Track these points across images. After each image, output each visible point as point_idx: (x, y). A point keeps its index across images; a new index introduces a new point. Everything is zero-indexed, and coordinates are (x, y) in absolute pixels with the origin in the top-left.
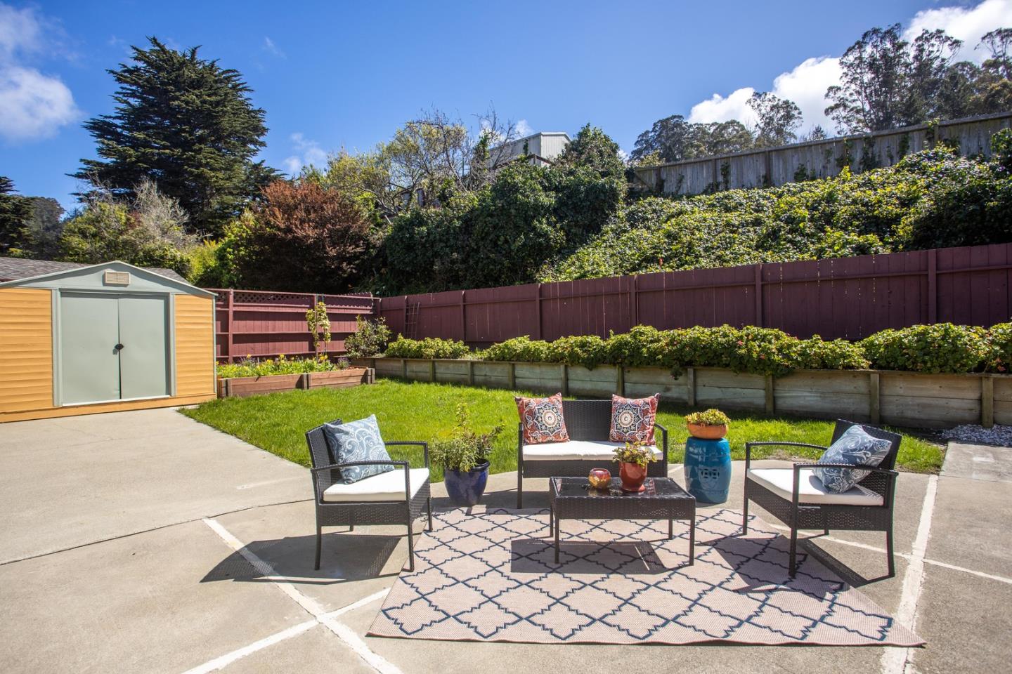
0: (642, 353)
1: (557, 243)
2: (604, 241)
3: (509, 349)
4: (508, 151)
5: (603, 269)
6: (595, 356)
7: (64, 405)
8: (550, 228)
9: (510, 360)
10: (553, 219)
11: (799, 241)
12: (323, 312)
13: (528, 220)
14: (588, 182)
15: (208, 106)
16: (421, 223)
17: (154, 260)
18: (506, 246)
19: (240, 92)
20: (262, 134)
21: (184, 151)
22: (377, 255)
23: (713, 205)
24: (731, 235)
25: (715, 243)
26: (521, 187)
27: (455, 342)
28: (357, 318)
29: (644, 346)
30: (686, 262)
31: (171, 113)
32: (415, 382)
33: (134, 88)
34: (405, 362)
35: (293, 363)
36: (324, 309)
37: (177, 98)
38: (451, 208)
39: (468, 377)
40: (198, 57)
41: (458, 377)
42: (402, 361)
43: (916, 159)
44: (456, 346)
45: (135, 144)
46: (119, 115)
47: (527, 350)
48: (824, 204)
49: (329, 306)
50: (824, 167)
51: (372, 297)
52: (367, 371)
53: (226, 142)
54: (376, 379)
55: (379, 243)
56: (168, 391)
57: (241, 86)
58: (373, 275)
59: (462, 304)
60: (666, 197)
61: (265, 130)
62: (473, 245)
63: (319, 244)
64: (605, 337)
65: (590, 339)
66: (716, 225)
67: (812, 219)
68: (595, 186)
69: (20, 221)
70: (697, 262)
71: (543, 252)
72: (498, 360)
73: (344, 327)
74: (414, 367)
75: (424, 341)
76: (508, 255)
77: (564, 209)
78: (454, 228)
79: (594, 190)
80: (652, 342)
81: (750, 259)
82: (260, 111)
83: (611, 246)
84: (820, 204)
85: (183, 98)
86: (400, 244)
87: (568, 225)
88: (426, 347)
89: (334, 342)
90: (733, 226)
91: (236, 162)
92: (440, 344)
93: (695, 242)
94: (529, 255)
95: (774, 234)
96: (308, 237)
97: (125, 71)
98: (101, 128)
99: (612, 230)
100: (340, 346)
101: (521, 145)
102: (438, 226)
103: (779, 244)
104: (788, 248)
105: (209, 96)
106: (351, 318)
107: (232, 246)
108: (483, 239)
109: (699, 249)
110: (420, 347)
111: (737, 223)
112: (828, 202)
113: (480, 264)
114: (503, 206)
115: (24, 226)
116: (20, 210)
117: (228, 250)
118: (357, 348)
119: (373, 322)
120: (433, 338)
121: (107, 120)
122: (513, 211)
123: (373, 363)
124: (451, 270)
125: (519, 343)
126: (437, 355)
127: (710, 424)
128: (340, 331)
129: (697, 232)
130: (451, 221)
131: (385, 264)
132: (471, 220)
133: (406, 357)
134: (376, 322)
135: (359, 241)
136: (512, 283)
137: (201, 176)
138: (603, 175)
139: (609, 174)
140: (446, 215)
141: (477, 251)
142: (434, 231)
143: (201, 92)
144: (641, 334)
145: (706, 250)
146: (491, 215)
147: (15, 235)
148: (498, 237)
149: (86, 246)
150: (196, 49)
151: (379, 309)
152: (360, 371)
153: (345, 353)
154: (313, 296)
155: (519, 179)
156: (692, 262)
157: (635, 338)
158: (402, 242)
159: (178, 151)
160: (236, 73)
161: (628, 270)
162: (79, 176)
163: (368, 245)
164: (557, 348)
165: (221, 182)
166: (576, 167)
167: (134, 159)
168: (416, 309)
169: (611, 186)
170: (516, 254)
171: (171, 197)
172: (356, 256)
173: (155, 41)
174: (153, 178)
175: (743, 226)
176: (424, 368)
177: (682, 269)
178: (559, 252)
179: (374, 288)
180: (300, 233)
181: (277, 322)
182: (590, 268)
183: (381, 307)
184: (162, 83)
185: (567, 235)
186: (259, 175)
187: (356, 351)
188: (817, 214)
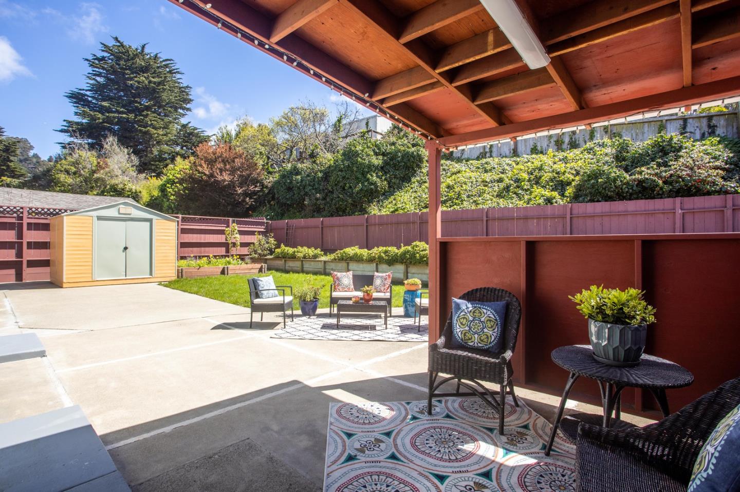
0: (416, 257)
1: (382, 188)
2: (412, 188)
3: (346, 254)
4: (355, 126)
5: (408, 206)
6: (392, 258)
7: (98, 279)
8: (378, 180)
9: (346, 260)
10: (380, 174)
11: (520, 193)
12: (235, 230)
13: (364, 174)
14: (403, 151)
15: (153, 85)
16: (298, 173)
17: (118, 192)
18: (350, 190)
19: (174, 75)
20: (189, 103)
21: (136, 116)
22: (269, 193)
23: (479, 168)
24: (484, 188)
25: (474, 193)
26: (361, 153)
27: (315, 249)
28: (256, 233)
29: (417, 253)
30: (456, 204)
31: (127, 88)
32: (291, 273)
33: (101, 71)
34: (285, 261)
35: (219, 260)
36: (236, 228)
37: (131, 79)
38: (317, 164)
39: (322, 270)
40: (146, 51)
41: (316, 270)
42: (283, 261)
43: (593, 146)
44: (316, 252)
45: (102, 110)
46: (90, 88)
47: (356, 254)
48: (537, 171)
49: (239, 226)
50: (547, 145)
51: (265, 221)
52: (262, 266)
53: (164, 109)
54: (267, 271)
55: (270, 185)
56: (151, 274)
57: (175, 71)
58: (266, 205)
59: (320, 226)
60: (452, 160)
61: (191, 100)
62: (330, 188)
63: (232, 185)
64: (399, 248)
65: (390, 249)
66: (477, 181)
67: (529, 180)
68: (408, 152)
69: (8, 157)
70: (462, 204)
71: (373, 194)
72: (339, 260)
73: (248, 239)
74: (291, 264)
75: (297, 248)
76: (351, 196)
77: (388, 167)
78: (318, 178)
79: (407, 155)
80: (422, 251)
81: (492, 203)
82: (187, 87)
83: (416, 192)
84: (535, 171)
85: (136, 79)
86: (283, 186)
87: (390, 177)
88: (298, 252)
89: (242, 248)
90: (486, 182)
91: (170, 123)
92: (306, 250)
93: (462, 192)
94: (364, 196)
95: (507, 188)
96: (224, 180)
97: (95, 59)
98: (77, 98)
99: (417, 181)
100: (245, 251)
101: (364, 122)
102: (308, 176)
103: (509, 194)
104: (513, 197)
105: (153, 78)
106: (252, 233)
107: (170, 183)
108: (336, 185)
109: (464, 197)
110: (294, 252)
111: (488, 180)
112: (539, 170)
113: (334, 201)
114: (349, 165)
115: (11, 161)
116: (9, 150)
117: (168, 185)
118: (255, 252)
119: (266, 236)
120: (302, 246)
121: (82, 92)
122: (355, 169)
123: (266, 261)
124: (316, 204)
125: (351, 251)
126: (304, 257)
127: (413, 284)
128: (245, 242)
129: (464, 186)
130: (316, 174)
131: (273, 198)
132: (329, 172)
133: (286, 258)
134: (267, 236)
135: (257, 183)
136: (353, 213)
137: (147, 133)
138: (414, 145)
139: (417, 145)
140: (313, 169)
141: (332, 192)
142: (305, 179)
143: (148, 75)
144: (417, 246)
145: (468, 196)
146: (341, 171)
147: (4, 168)
148: (345, 184)
149: (70, 180)
150: (145, 45)
151: (269, 227)
152: (258, 266)
153: (248, 255)
154: (229, 220)
155: (359, 148)
156: (459, 204)
157: (413, 248)
158: (285, 185)
159: (132, 116)
160: (172, 62)
161: (423, 208)
162: (62, 131)
163: (263, 185)
164: (372, 254)
165: (161, 137)
166: (397, 140)
167: (101, 121)
168: (293, 228)
169: (417, 153)
170: (356, 195)
171: (127, 148)
172: (255, 193)
173: (116, 39)
174: (114, 133)
175: (492, 182)
176: (297, 264)
177: (452, 208)
178: (384, 194)
179: (266, 214)
180: (220, 178)
181: (207, 235)
182: (400, 206)
183: (271, 227)
184: (121, 68)
185: (389, 184)
186: (186, 131)
187: (255, 254)
188: (532, 177)
